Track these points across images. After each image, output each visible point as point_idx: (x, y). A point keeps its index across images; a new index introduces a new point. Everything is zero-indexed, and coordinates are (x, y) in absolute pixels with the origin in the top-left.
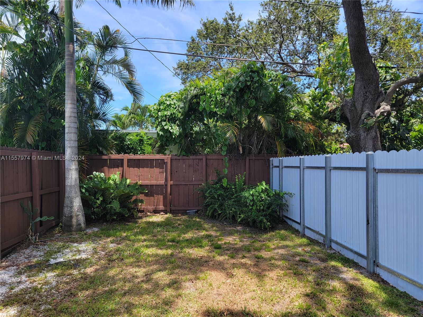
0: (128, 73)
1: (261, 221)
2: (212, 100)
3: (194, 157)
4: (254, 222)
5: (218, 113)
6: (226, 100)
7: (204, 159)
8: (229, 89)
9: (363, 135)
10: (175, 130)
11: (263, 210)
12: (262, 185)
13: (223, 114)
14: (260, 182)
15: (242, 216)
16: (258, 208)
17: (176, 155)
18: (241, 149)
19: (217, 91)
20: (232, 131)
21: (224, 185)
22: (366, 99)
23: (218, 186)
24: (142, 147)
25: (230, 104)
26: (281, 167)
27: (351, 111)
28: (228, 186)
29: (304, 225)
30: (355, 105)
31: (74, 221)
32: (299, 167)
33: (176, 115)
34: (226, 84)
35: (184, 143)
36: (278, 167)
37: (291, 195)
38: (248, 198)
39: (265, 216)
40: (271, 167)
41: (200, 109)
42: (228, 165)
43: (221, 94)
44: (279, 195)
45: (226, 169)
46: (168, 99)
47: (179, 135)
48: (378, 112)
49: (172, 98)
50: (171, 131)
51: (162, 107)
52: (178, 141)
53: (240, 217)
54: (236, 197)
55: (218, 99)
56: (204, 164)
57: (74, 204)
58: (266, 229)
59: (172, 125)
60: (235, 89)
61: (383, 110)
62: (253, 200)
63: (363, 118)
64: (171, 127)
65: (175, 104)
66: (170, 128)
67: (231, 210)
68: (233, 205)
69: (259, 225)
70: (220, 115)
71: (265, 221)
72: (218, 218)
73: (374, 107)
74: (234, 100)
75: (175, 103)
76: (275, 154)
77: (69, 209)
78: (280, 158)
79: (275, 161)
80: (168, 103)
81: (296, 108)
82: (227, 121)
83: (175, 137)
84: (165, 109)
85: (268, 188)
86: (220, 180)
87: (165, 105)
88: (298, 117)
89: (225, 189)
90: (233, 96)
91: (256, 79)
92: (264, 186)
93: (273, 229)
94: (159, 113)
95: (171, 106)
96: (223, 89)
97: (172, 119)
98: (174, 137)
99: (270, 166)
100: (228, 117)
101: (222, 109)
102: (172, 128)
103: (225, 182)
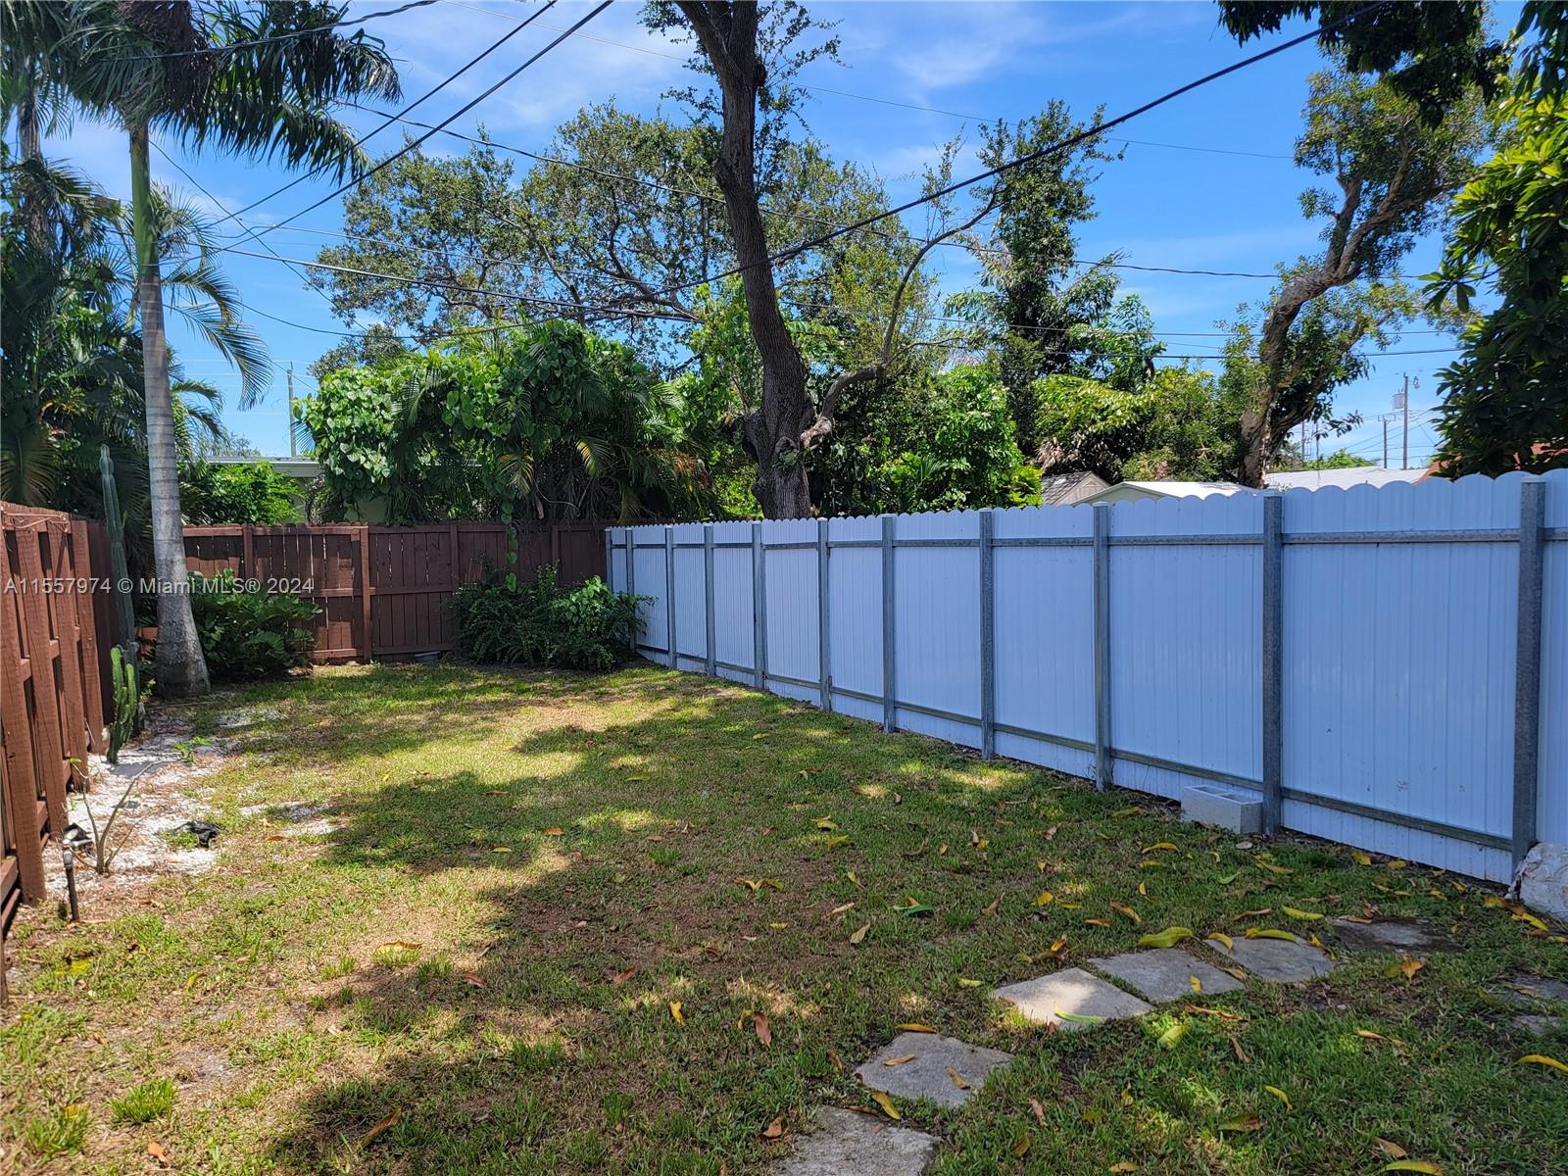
0: (217, 306)
1: (595, 654)
2: (476, 403)
3: (427, 529)
4: (581, 655)
5: (494, 434)
6: (510, 405)
7: (453, 532)
8: (513, 380)
9: (779, 481)
10: (378, 463)
11: (598, 633)
12: (595, 584)
13: (503, 435)
14: (591, 578)
15: (555, 647)
16: (589, 629)
17: (379, 524)
18: (540, 509)
19: (488, 385)
20: (523, 472)
21: (509, 587)
22: (784, 413)
23: (495, 590)
24: (263, 503)
25: (519, 415)
26: (629, 546)
27: (758, 434)
28: (520, 591)
29: (675, 652)
30: (765, 423)
31: (192, 672)
32: (664, 546)
33: (377, 429)
34: (506, 370)
35: (401, 495)
36: (624, 546)
37: (650, 600)
38: (569, 610)
39: (603, 643)
40: (608, 546)
41: (447, 419)
42: (516, 544)
43: (498, 392)
44: (627, 602)
45: (513, 554)
46: (348, 385)
47: (389, 478)
48: (806, 436)
49: (359, 383)
50: (366, 466)
51: (334, 407)
52: (386, 491)
53: (551, 650)
54: (541, 611)
55: (491, 401)
56: (455, 543)
57: (188, 638)
58: (605, 669)
59: (368, 451)
60: (527, 381)
61: (815, 433)
62: (578, 614)
63: (778, 450)
64: (366, 456)
65: (370, 400)
66: (363, 459)
67: (531, 639)
68: (533, 628)
69: (591, 661)
70: (497, 438)
71: (602, 650)
72: (502, 657)
73: (797, 428)
74: (528, 407)
75: (370, 398)
76: (614, 519)
77: (175, 649)
78: (628, 529)
79: (617, 534)
80: (351, 396)
81: (656, 420)
82: (511, 450)
83: (378, 482)
84: (344, 412)
85: (605, 588)
86: (496, 579)
87: (344, 402)
88: (660, 441)
89: (514, 597)
90: (523, 398)
91: (572, 362)
92: (597, 585)
93: (617, 668)
94: (329, 420)
95: (360, 406)
96: (499, 379)
97: (367, 437)
98: (373, 481)
99: (604, 544)
100: (512, 442)
101: (500, 424)
102: (368, 460)
103: (512, 583)
